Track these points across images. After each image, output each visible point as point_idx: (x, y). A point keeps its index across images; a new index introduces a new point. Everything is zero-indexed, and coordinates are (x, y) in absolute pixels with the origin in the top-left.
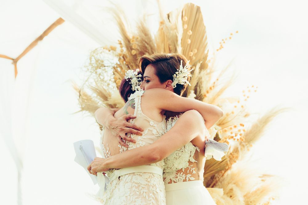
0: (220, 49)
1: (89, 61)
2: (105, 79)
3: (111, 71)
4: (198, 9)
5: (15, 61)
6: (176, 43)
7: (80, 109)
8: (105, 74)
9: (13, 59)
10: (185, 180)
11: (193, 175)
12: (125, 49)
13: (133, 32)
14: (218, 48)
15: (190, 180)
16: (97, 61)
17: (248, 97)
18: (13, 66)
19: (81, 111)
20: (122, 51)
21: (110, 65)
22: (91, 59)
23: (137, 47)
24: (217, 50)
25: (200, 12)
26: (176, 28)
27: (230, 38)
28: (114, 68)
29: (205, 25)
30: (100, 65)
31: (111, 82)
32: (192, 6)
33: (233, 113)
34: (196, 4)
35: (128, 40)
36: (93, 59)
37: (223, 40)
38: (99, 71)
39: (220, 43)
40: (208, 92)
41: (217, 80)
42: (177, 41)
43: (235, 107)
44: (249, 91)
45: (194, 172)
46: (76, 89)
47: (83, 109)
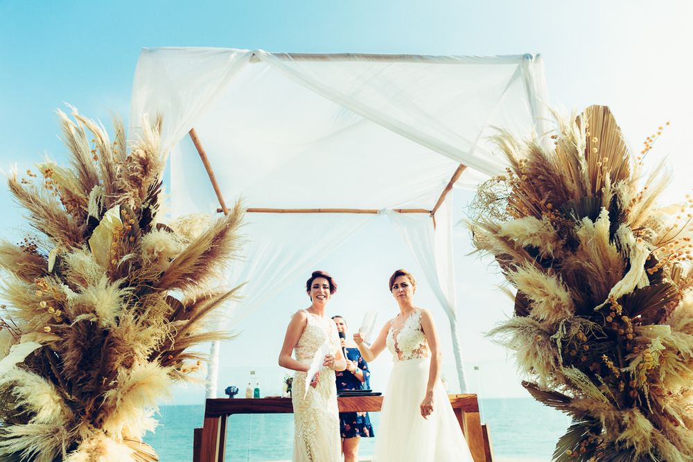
0: (646, 150)
1: (478, 197)
2: (501, 213)
3: (505, 204)
4: (606, 110)
5: (432, 213)
6: (576, 155)
8: (499, 208)
9: (431, 212)
12: (515, 176)
13: (522, 155)
14: (644, 150)
16: (487, 195)
18: (431, 219)
19: (477, 250)
20: (512, 178)
21: (505, 197)
22: (480, 194)
23: (527, 170)
25: (609, 113)
27: (659, 133)
28: (508, 199)
30: (493, 199)
31: (507, 215)
32: (597, 108)
33: (676, 226)
34: (602, 104)
36: (483, 195)
37: (648, 138)
38: (491, 205)
39: (645, 143)
41: (646, 188)
42: (577, 153)
43: (679, 218)
47: (479, 249)
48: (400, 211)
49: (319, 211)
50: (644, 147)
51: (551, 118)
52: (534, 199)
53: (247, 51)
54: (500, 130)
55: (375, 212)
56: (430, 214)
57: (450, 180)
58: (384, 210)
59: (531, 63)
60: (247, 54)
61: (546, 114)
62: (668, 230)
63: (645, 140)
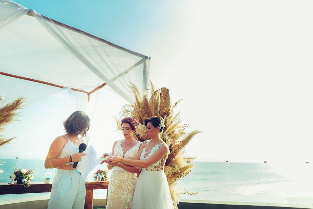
0: (175, 106)
1: (122, 110)
4: (168, 90)
5: (89, 94)
7: (117, 129)
9: (88, 93)
10: (157, 170)
11: (160, 169)
13: (141, 100)
15: (159, 170)
17: (184, 129)
18: (87, 96)
21: (131, 111)
22: (123, 109)
24: (174, 106)
25: (168, 91)
26: (158, 100)
27: (179, 102)
29: (170, 96)
32: (165, 88)
34: (167, 88)
35: (139, 103)
36: (124, 109)
38: (126, 114)
40: (169, 126)
41: (173, 120)
42: (158, 105)
44: (185, 126)
45: (161, 167)
46: (117, 121)
47: (118, 129)
48: (74, 90)
49: (32, 80)
50: (174, 105)
51: (150, 84)
52: (141, 116)
53: (27, 8)
54: (134, 85)
55: (62, 87)
56: (87, 94)
57: (101, 85)
58: (66, 87)
59: (147, 61)
60: (26, 10)
61: (149, 83)
62: (176, 135)
63: (175, 103)
